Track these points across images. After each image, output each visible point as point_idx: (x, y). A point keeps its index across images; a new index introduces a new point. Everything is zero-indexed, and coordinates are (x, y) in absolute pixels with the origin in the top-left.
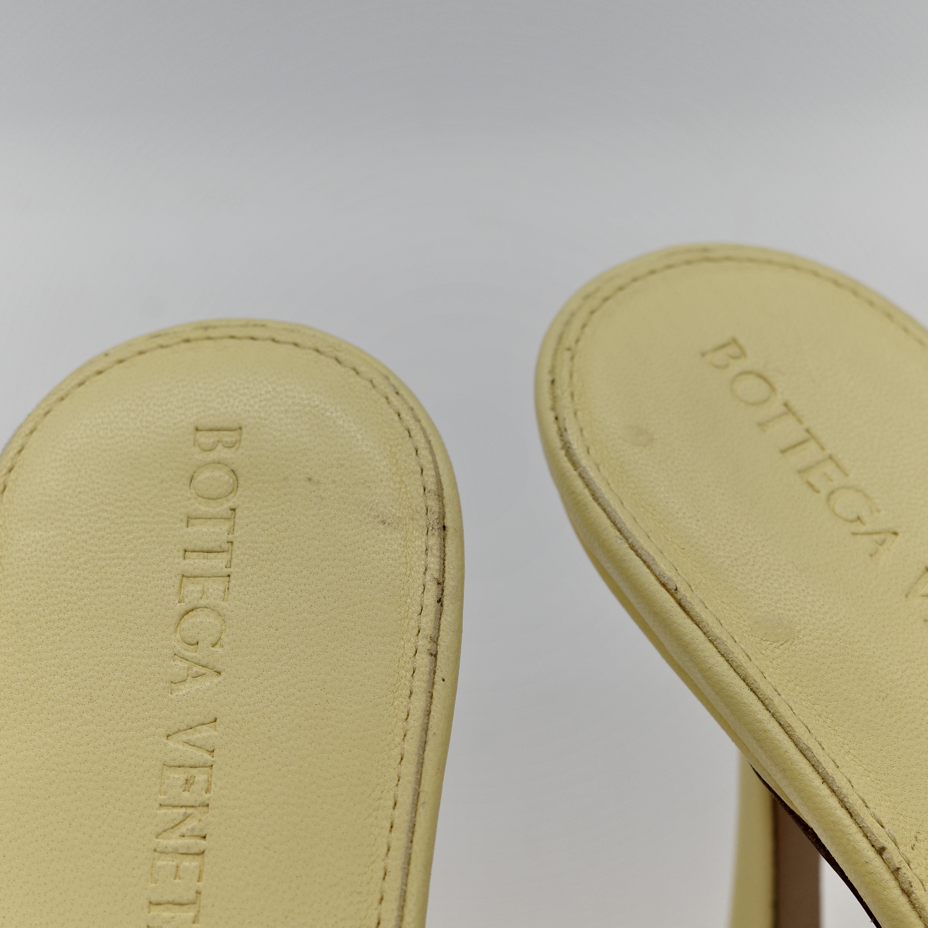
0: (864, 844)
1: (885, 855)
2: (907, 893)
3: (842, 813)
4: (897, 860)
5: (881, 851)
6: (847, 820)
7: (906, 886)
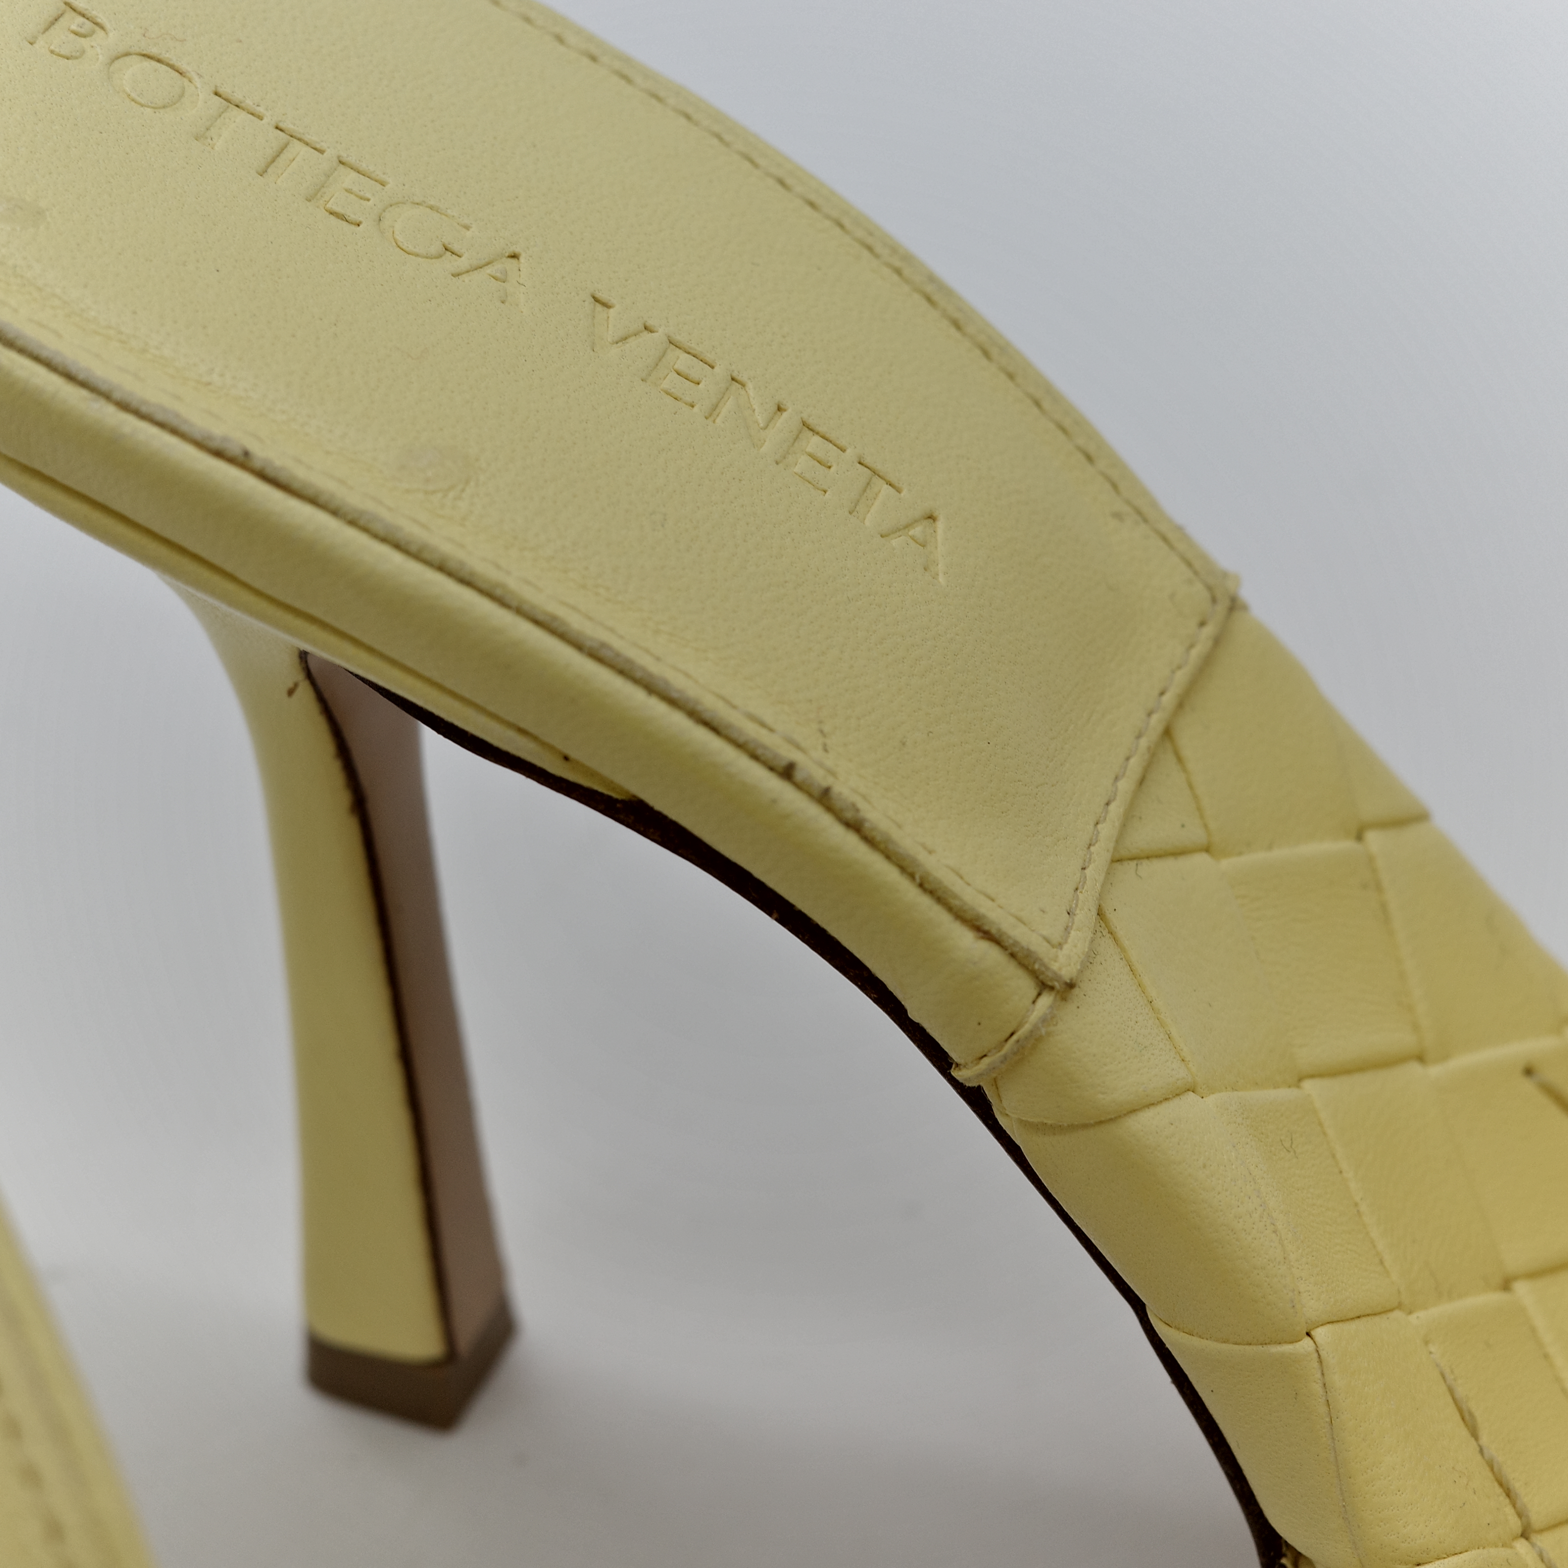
0: (757, 773)
1: (799, 776)
2: (855, 826)
3: (701, 734)
4: (820, 778)
5: (787, 772)
6: (715, 743)
7: (849, 815)
